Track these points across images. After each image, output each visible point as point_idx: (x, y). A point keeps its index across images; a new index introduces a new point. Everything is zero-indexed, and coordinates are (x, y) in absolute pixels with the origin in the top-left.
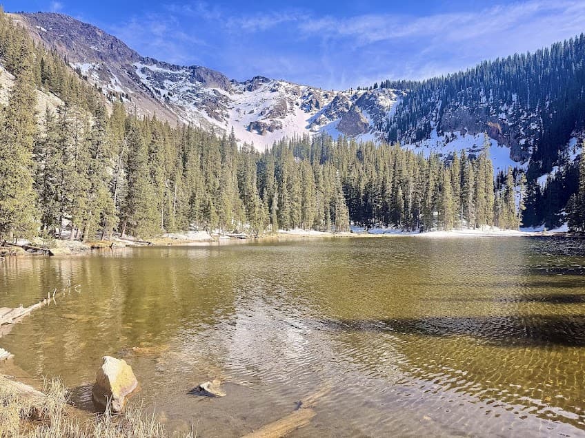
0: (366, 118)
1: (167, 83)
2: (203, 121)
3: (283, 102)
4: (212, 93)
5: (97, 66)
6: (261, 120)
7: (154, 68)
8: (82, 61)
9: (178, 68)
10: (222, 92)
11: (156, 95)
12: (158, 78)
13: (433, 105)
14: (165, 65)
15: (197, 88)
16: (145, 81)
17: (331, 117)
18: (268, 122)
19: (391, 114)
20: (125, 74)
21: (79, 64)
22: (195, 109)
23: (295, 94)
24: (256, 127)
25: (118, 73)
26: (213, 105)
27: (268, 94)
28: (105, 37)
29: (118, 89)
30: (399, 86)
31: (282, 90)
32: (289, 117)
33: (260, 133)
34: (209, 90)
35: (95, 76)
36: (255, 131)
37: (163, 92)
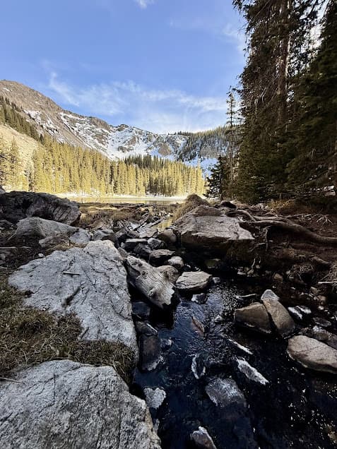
0: (170, 148)
1: (77, 124)
2: (95, 145)
3: (134, 137)
4: (100, 131)
5: (40, 113)
6: (124, 146)
7: (70, 116)
8: (31, 109)
9: (83, 117)
10: (106, 131)
11: (72, 131)
12: (73, 121)
13: (198, 144)
14: (76, 115)
15: (93, 128)
16: (66, 123)
17: (156, 146)
18: (127, 147)
19: (181, 147)
20: (56, 119)
21: (30, 111)
22: (91, 138)
23: (140, 134)
24: (121, 148)
25: (51, 117)
26: (101, 137)
27: (127, 134)
28: (44, 98)
29: (52, 126)
30: (186, 134)
31: (134, 131)
32: (137, 145)
33: (123, 152)
34: (99, 130)
35: (39, 118)
36: (121, 151)
37: (75, 129)
